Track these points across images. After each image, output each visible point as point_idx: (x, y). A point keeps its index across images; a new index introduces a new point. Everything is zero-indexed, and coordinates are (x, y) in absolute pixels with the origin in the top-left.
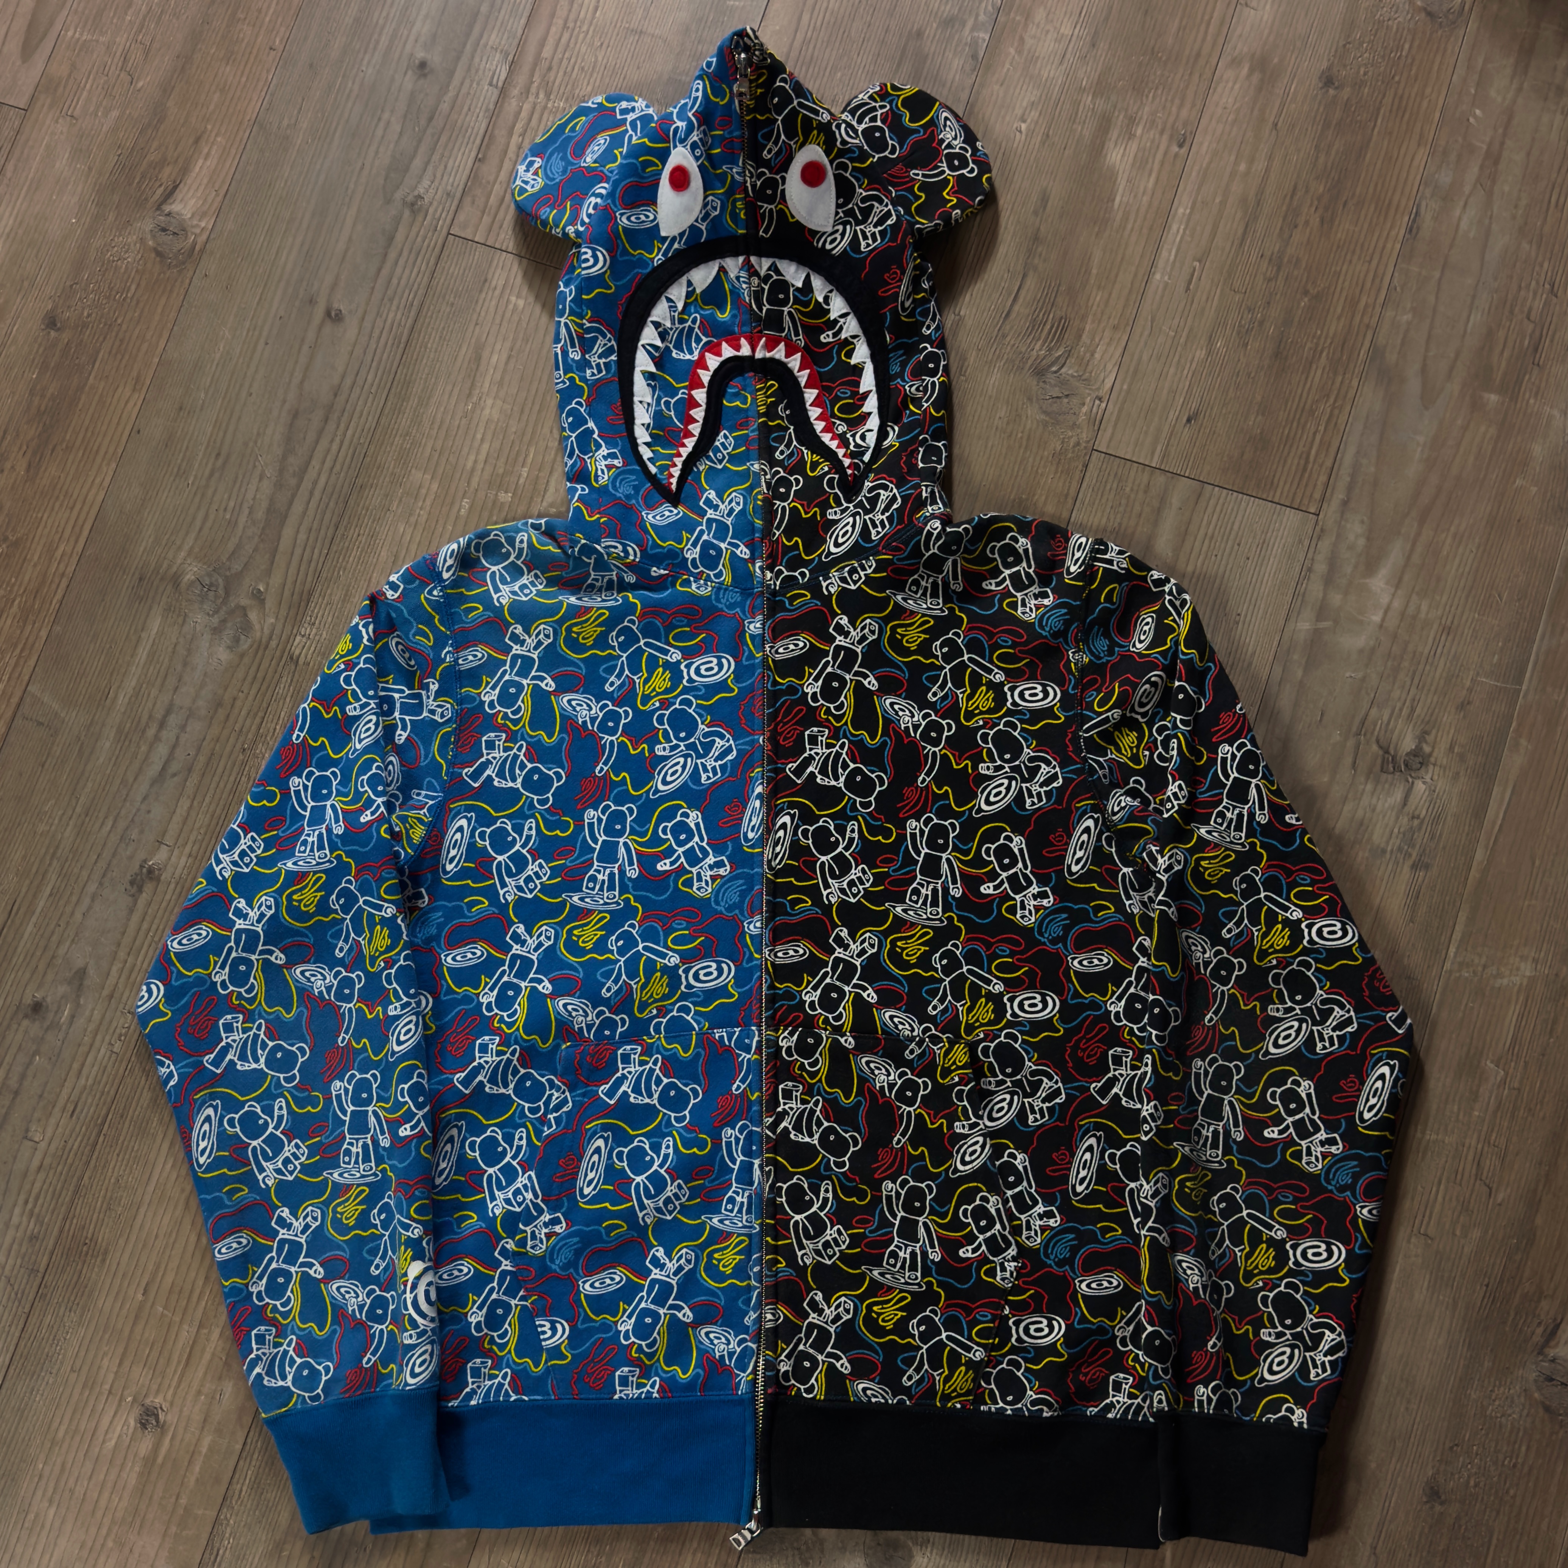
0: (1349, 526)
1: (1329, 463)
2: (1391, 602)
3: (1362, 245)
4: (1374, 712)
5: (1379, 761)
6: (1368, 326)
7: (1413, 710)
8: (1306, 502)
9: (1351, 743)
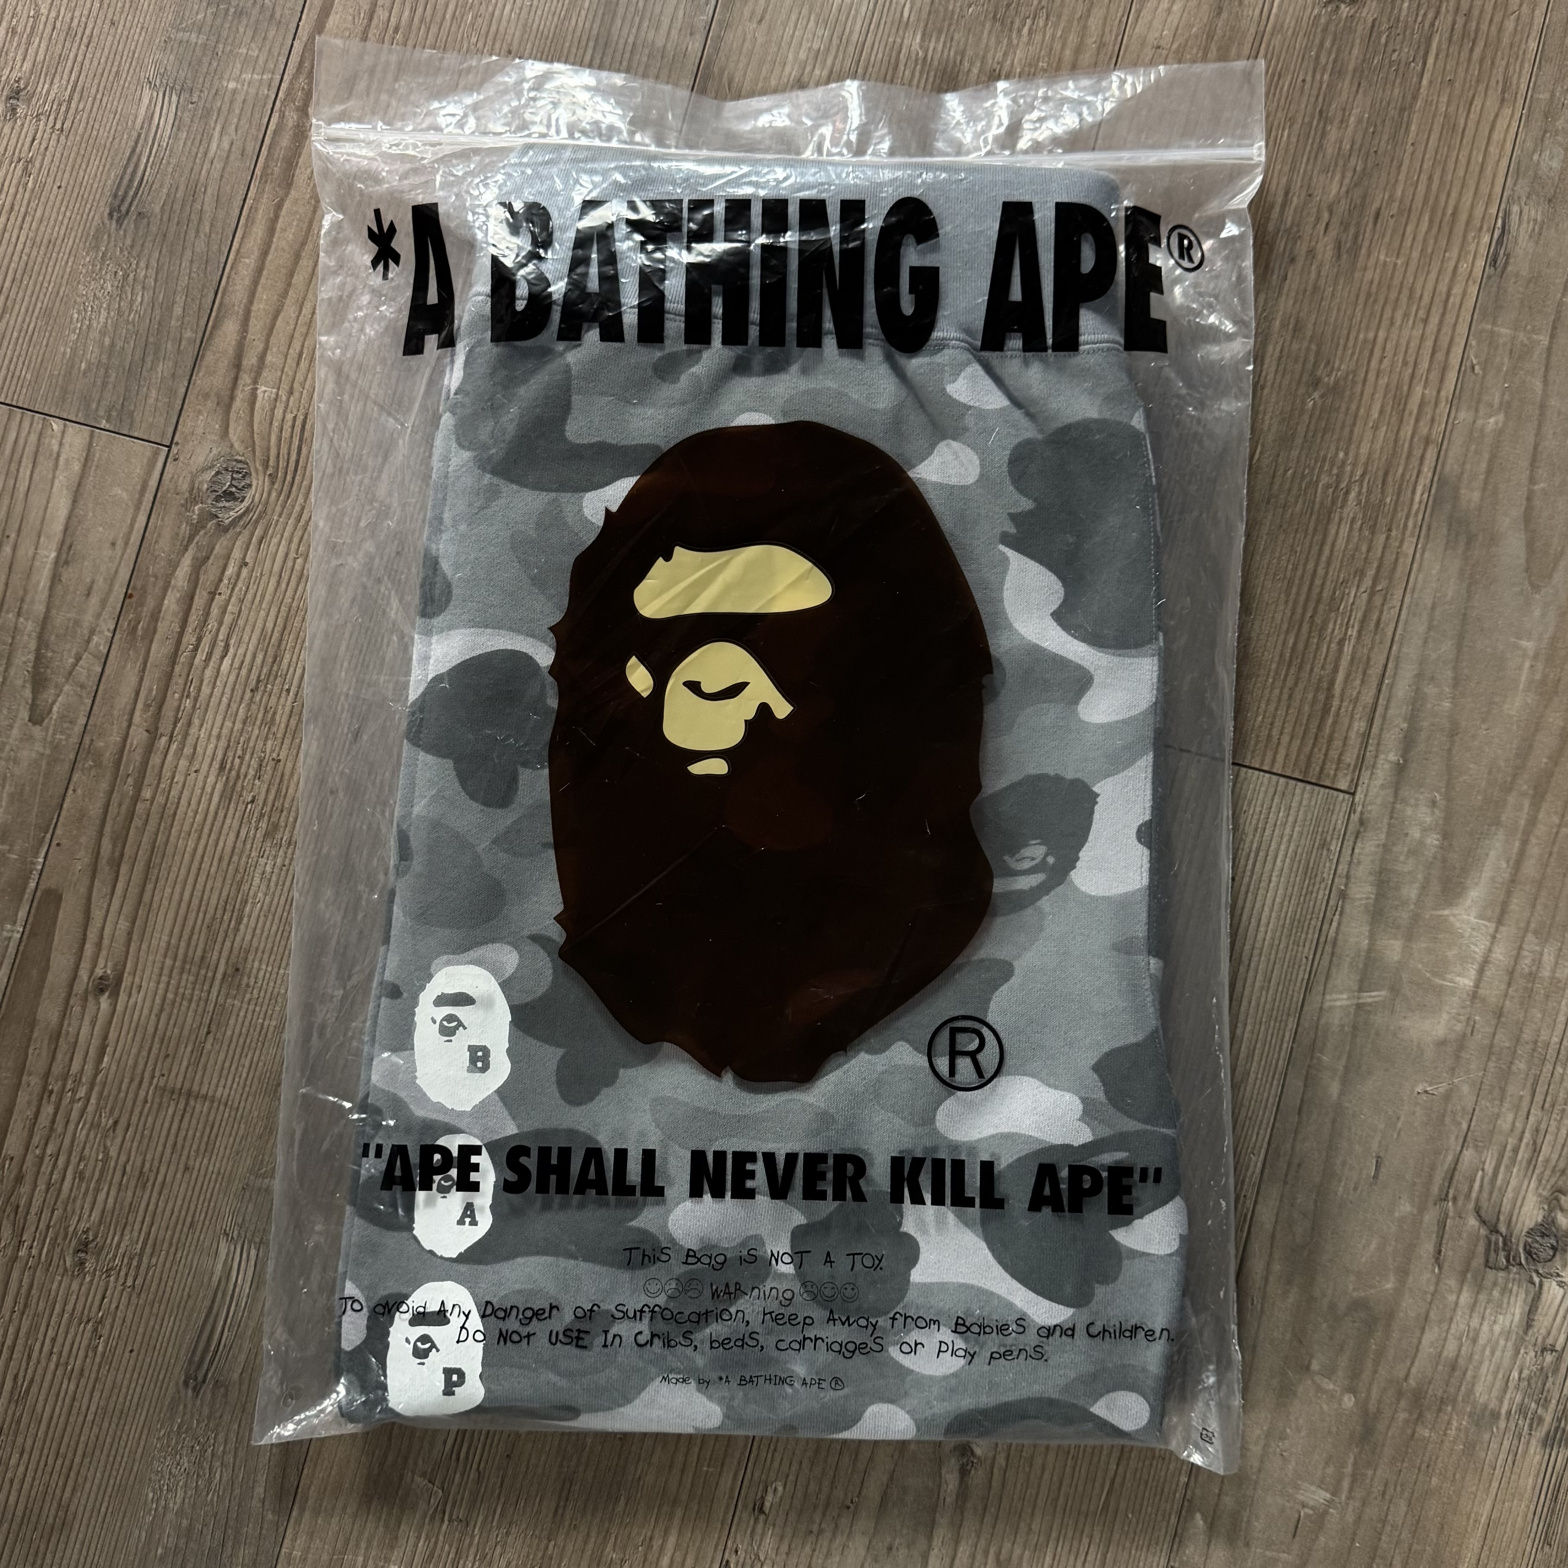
0: (1409, 811)
1: (1368, 698)
2: (1490, 950)
3: (1412, 290)
4: (1468, 1154)
5: (1481, 1249)
6: (1427, 441)
7: (1536, 1150)
8: (1330, 768)
9: (1430, 1217)
